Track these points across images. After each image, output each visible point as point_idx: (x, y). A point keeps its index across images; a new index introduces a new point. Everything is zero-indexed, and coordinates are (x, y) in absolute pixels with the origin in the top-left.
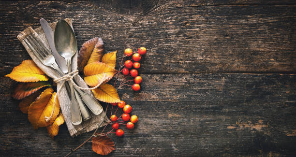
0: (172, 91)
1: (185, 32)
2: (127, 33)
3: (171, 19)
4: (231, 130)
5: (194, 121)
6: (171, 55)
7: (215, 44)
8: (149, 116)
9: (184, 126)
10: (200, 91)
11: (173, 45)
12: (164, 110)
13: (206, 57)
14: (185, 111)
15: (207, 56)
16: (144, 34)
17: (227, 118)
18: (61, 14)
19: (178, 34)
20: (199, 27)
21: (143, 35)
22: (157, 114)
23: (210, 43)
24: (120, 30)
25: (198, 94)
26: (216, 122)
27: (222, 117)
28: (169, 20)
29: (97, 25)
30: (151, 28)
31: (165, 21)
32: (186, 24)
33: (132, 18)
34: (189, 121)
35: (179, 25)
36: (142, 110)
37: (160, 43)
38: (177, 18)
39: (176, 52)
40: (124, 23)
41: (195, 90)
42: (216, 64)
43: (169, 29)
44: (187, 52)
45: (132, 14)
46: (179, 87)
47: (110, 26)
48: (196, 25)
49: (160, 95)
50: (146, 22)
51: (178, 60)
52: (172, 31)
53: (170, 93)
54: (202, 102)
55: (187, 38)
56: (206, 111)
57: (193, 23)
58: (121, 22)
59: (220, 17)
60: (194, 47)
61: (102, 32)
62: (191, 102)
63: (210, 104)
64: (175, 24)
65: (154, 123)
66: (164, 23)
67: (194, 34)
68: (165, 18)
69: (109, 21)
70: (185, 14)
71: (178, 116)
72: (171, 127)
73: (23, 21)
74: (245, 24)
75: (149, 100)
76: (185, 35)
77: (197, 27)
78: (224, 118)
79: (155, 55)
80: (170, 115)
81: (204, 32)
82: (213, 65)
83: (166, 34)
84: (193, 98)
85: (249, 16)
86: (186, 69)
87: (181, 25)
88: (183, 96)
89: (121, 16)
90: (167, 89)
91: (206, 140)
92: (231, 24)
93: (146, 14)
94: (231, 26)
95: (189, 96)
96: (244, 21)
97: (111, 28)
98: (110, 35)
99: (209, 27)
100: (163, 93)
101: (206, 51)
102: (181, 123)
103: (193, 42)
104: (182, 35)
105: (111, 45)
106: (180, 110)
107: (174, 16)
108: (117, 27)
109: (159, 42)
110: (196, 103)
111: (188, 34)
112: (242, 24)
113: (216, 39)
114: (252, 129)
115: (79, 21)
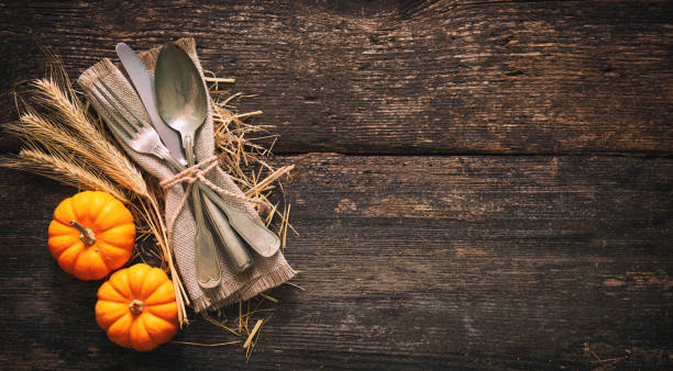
0: (468, 197)
1: (506, 59)
2: (354, 58)
3: (470, 29)
4: (613, 289)
5: (521, 266)
6: (468, 113)
7: (579, 90)
8: (408, 251)
9: (496, 276)
10: (537, 197)
11: (472, 88)
12: (445, 238)
13: (555, 116)
14: (498, 243)
15: (558, 113)
16: (400, 61)
17: (604, 260)
18: (199, 11)
19: (486, 64)
20: (539, 49)
21: (396, 64)
22: (430, 249)
23: (566, 86)
24: (337, 51)
25: (532, 204)
26: (575, 270)
27: (590, 258)
28: (464, 31)
29: (283, 39)
30: (420, 49)
31: (454, 34)
32: (507, 40)
33: (368, 26)
34: (508, 266)
35: (489, 42)
36: (390, 237)
37: (442, 84)
38: (486, 26)
39: (481, 105)
40: (348, 35)
41: (527, 195)
42: (582, 133)
43: (464, 52)
44: (507, 106)
45: (368, 16)
46: (484, 187)
47: (313, 42)
48: (532, 45)
49: (437, 203)
50: (405, 34)
51: (485, 122)
52: (472, 58)
53: (463, 201)
54: (543, 223)
55: (508, 75)
56: (553, 244)
57: (524, 39)
58: (341, 35)
59: (595, 27)
60: (527, 95)
61: (293, 56)
62: (515, 221)
63: (561, 228)
64: (479, 40)
65: (421, 267)
66: (454, 38)
67: (526, 65)
68: (454, 26)
69: (311, 30)
70: (505, 17)
71: (480, 253)
72: (464, 278)
73: (110, 27)
74: (656, 44)
75: (407, 216)
76: (504, 67)
77: (536, 50)
78: (597, 260)
79: (427, 113)
80: (461, 252)
81: (553, 61)
82: (572, 135)
83: (458, 63)
84: (520, 214)
85: (667, 26)
86: (505, 143)
87: (495, 43)
88: (495, 208)
89: (340, 19)
90: (456, 192)
91: (550, 311)
92: (622, 44)
93: (405, 16)
94: (621, 48)
95: (510, 209)
96: (653, 38)
97: (315, 47)
98: (311, 63)
99: (564, 50)
100: (445, 199)
101: (556, 105)
102: (489, 269)
103: (524, 84)
104: (496, 67)
105: (313, 85)
106: (487, 239)
107: (478, 22)
108: (329, 44)
109: (439, 82)
110: (527, 224)
111: (511, 64)
112: (649, 43)
113: (583, 78)
114: (666, 287)
115: (241, 28)
